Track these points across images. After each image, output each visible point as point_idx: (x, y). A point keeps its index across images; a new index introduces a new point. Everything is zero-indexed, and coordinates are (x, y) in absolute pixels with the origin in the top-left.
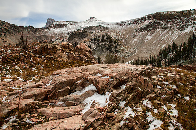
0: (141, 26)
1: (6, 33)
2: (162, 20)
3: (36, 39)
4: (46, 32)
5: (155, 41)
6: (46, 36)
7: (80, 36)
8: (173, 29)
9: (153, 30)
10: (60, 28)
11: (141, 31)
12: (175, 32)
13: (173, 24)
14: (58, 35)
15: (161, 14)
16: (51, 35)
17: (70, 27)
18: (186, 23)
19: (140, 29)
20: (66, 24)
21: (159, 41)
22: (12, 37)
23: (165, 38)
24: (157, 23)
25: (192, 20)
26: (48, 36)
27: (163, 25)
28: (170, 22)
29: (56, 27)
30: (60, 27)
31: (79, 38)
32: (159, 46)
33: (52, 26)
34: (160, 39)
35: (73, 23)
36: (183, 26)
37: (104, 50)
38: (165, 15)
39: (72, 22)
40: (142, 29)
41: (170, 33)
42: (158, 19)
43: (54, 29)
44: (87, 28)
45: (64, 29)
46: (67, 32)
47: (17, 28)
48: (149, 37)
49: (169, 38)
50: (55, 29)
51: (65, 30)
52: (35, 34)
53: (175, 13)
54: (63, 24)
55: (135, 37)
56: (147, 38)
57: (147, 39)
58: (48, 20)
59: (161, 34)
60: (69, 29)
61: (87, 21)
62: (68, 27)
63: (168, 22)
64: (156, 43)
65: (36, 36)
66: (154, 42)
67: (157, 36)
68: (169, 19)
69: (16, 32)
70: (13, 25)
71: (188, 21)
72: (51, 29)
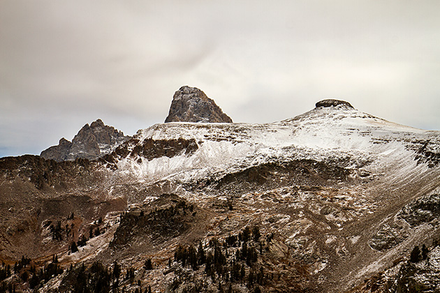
3: (39, 212)
7: (158, 228)
10: (165, 158)
16: (111, 191)
17: (210, 153)
20: (193, 140)
26: (95, 197)
29: (145, 154)
30: (166, 153)
31: (155, 237)
33: (131, 148)
35: (227, 134)
43: (134, 164)
44: (238, 174)
45: (178, 161)
46: (187, 179)
50: (140, 161)
51: (183, 167)
52: (41, 188)
60: (203, 161)
61: (296, 118)
62: (197, 152)
65: (41, 200)
72: (122, 163)
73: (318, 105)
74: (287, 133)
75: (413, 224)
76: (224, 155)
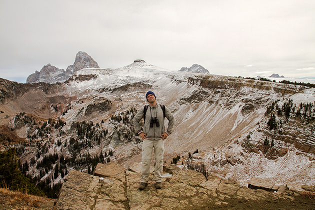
0: (185, 95)
1: (3, 97)
2: (210, 88)
3: (48, 102)
4: (64, 90)
5: (194, 123)
6: (63, 97)
7: (101, 109)
8: (220, 105)
9: (198, 103)
10: (86, 81)
11: (183, 103)
12: (221, 111)
13: (221, 97)
14: (81, 94)
15: (210, 79)
16: (71, 93)
17: (102, 79)
18: (234, 98)
19: (182, 99)
20: (95, 75)
21: (199, 123)
22: (12, 102)
23: (207, 118)
24: (204, 92)
25: (242, 94)
26: (66, 96)
27: (211, 97)
28: (219, 92)
29: (79, 80)
30: (87, 79)
32: (195, 132)
33: (74, 78)
34: (201, 120)
35: (107, 72)
36: (231, 102)
37: (122, 138)
38: (213, 81)
39: (104, 70)
40: (185, 99)
41: (215, 110)
42: (205, 87)
43: (76, 83)
45: (91, 82)
46: (95, 88)
47: (20, 87)
48: (190, 114)
49: (211, 120)
50: (78, 82)
51: (93, 84)
52: (47, 93)
53: (226, 79)
54: (91, 75)
55: (173, 112)
56: (186, 116)
57: (186, 118)
58: (77, 54)
59: (205, 111)
60: (100, 82)
61: (128, 66)
62: (97, 79)
63: (216, 93)
64: (194, 126)
65: (48, 98)
66: (192, 125)
67: (199, 114)
68: (219, 88)
69: (18, 93)
70: (14, 82)
71: (237, 95)
72: (72, 83)
73: (135, 61)
74: (126, 71)
75: (180, 105)
76: (106, 80)
